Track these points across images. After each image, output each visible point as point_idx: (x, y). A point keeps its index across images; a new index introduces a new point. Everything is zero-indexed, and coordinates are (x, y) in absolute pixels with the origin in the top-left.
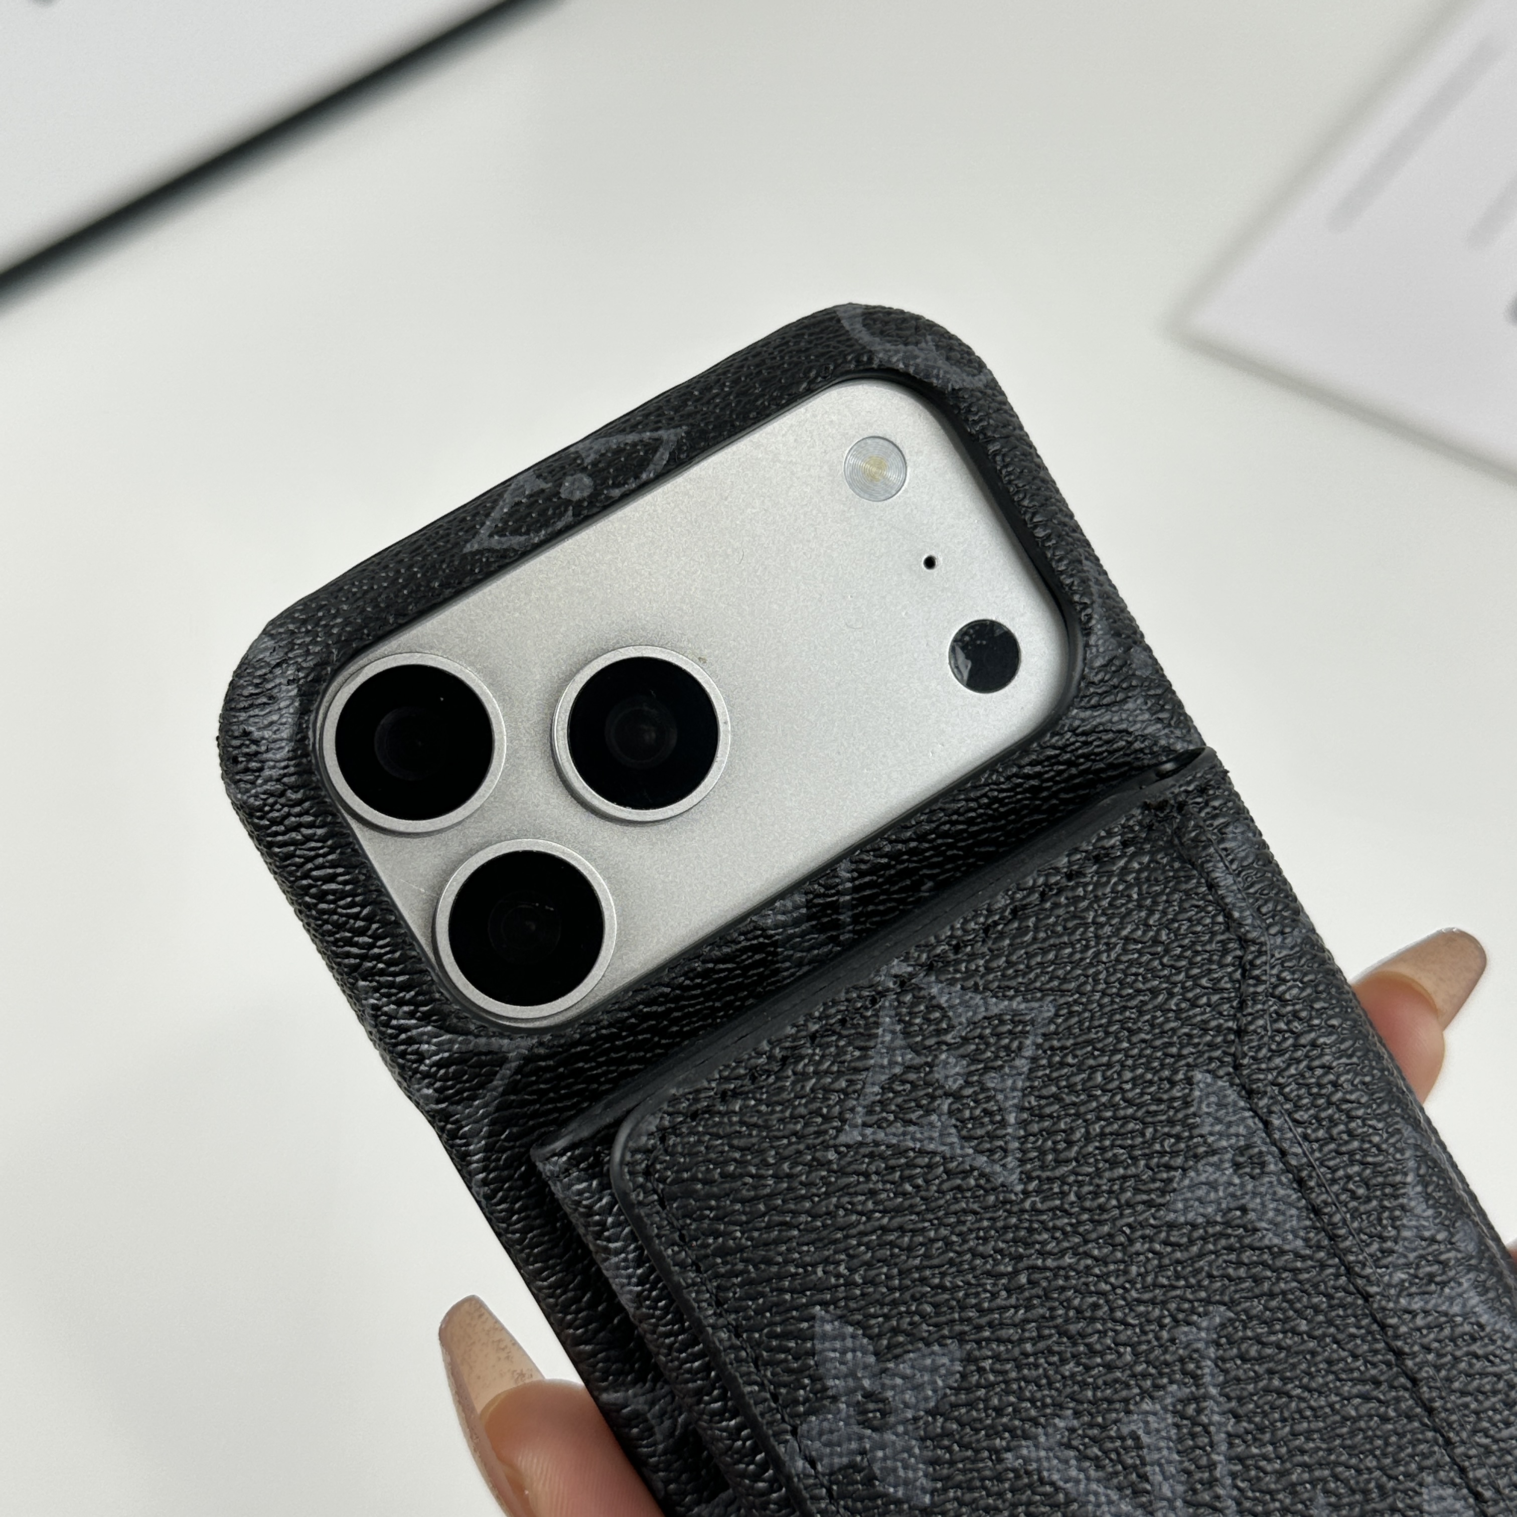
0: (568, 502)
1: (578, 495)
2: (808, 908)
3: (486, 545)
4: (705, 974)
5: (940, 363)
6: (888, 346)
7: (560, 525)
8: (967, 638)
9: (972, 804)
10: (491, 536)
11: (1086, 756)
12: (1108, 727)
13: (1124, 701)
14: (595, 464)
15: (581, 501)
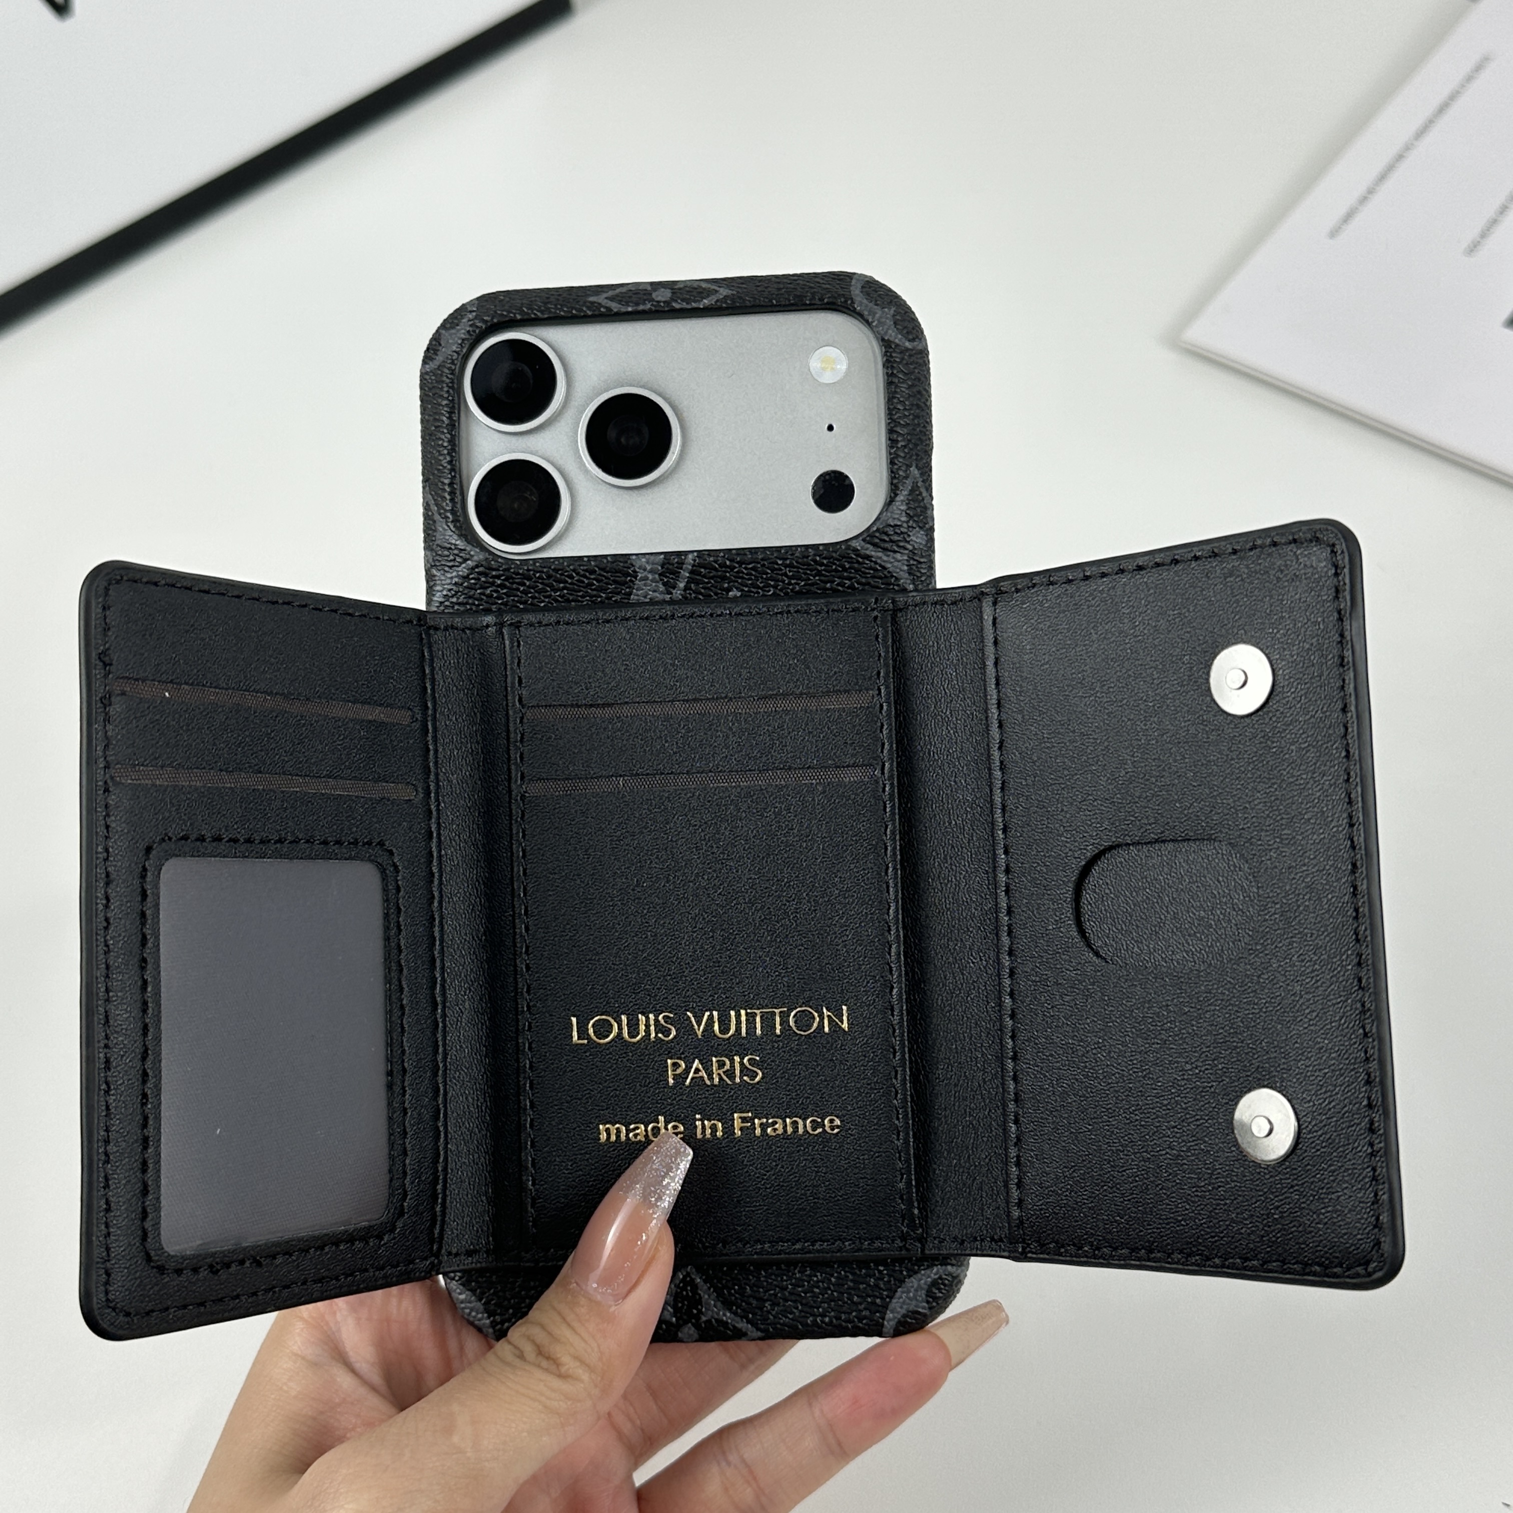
0: (653, 300)
1: (659, 298)
2: (662, 567)
3: (600, 301)
4: (592, 572)
5: (890, 323)
6: (865, 301)
7: (641, 307)
8: (827, 477)
9: (780, 562)
10: (606, 298)
11: (857, 571)
12: (879, 561)
13: (895, 552)
14: (680, 289)
15: (658, 302)
